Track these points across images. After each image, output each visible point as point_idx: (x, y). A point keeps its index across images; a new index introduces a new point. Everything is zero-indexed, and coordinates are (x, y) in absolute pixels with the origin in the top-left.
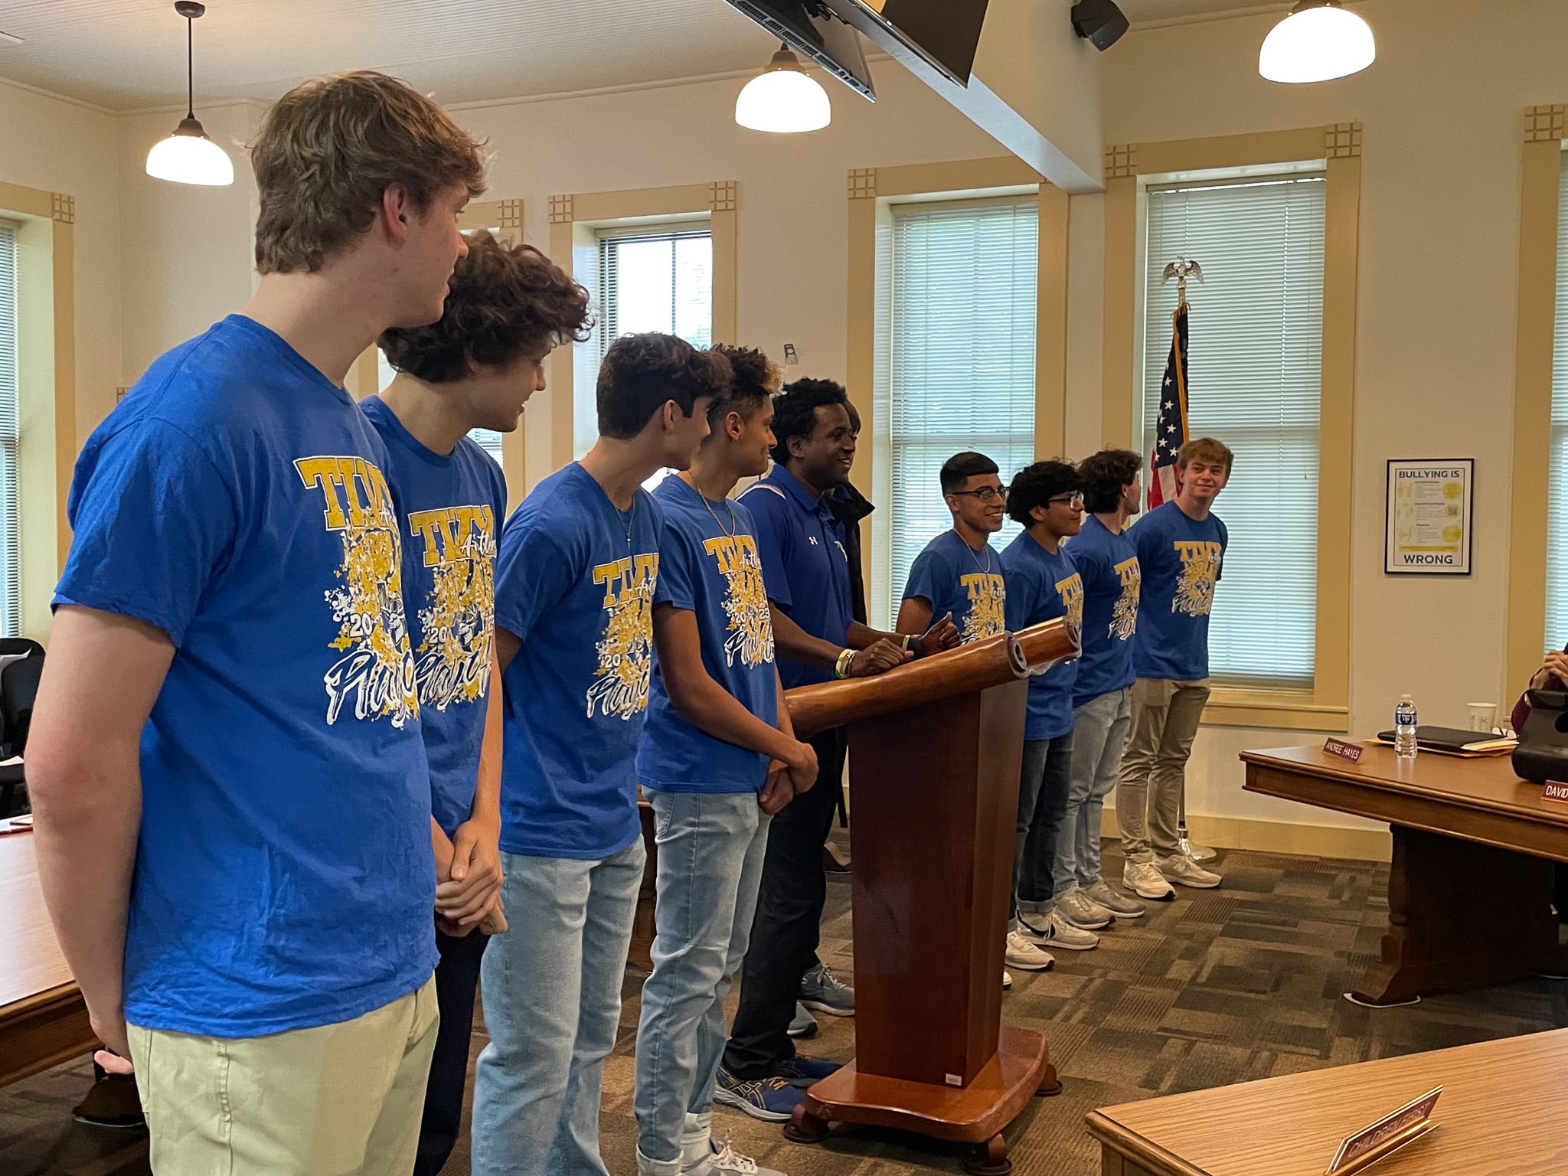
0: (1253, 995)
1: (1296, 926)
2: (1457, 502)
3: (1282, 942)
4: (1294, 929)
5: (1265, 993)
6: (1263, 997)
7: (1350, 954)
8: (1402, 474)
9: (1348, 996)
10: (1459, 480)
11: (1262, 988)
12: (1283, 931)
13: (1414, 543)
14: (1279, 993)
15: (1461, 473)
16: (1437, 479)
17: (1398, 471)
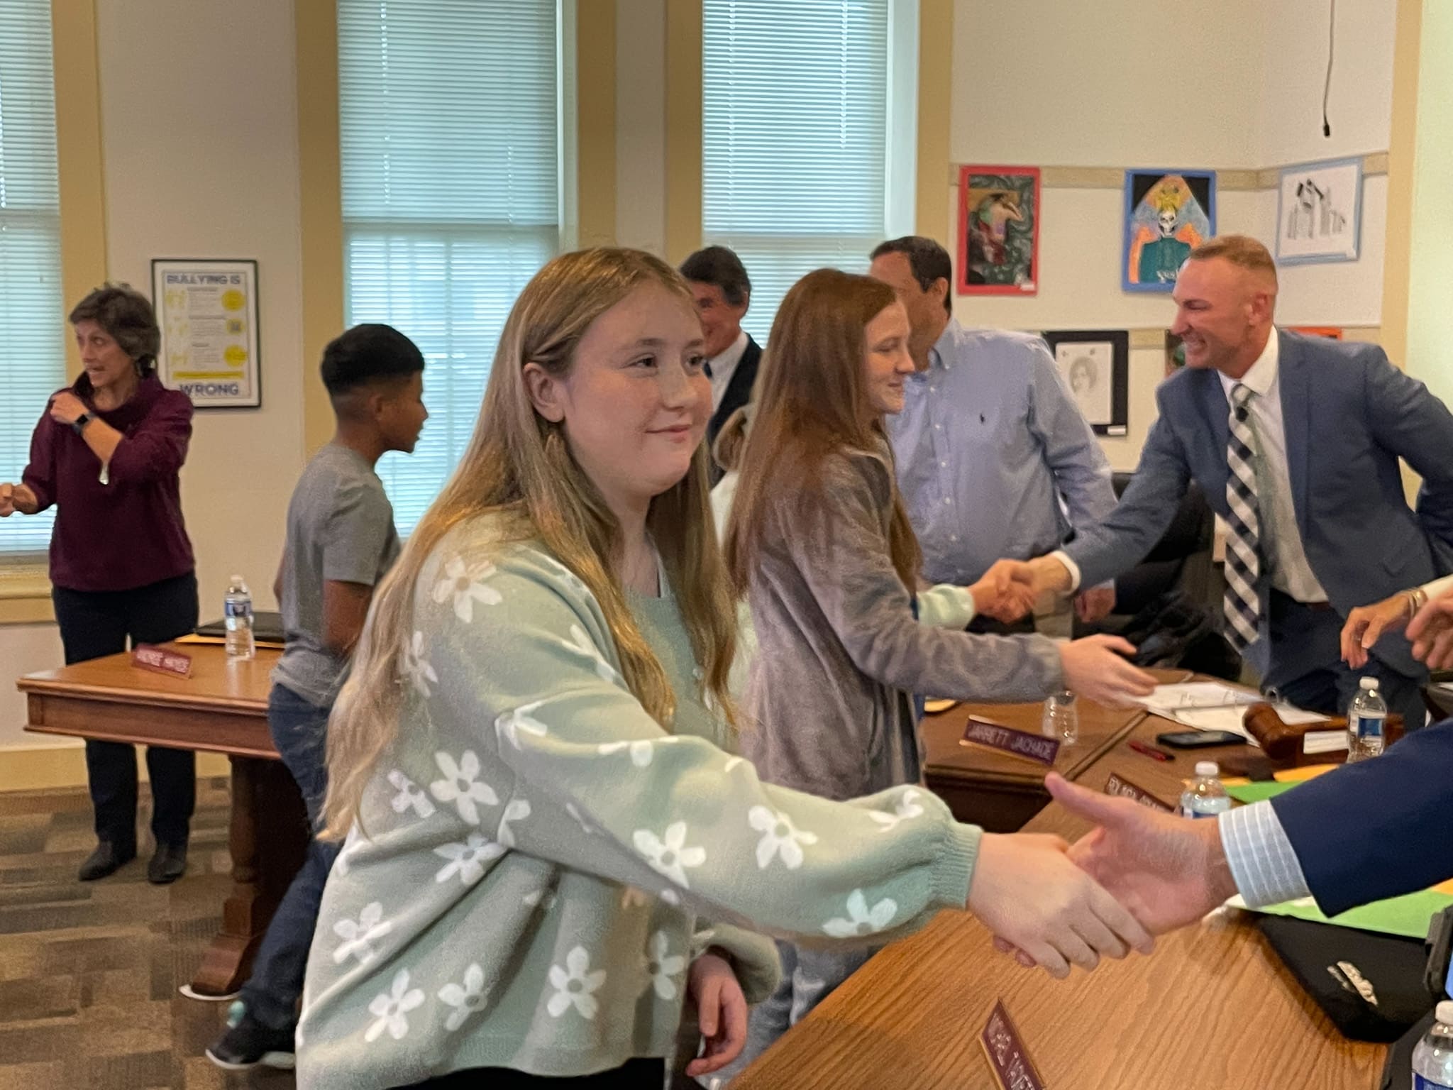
0: (58, 1020)
1: (89, 897)
2: (238, 315)
3: (77, 926)
4: (88, 902)
5: (71, 1012)
6: (71, 1020)
7: (169, 924)
8: (172, 279)
9: (186, 990)
10: (239, 288)
11: (67, 1007)
12: (74, 908)
13: (190, 368)
14: (94, 1008)
15: (242, 277)
16: (214, 285)
17: (166, 275)
